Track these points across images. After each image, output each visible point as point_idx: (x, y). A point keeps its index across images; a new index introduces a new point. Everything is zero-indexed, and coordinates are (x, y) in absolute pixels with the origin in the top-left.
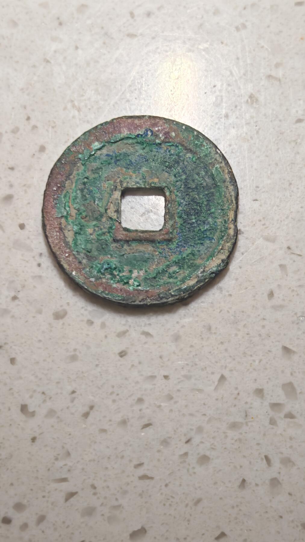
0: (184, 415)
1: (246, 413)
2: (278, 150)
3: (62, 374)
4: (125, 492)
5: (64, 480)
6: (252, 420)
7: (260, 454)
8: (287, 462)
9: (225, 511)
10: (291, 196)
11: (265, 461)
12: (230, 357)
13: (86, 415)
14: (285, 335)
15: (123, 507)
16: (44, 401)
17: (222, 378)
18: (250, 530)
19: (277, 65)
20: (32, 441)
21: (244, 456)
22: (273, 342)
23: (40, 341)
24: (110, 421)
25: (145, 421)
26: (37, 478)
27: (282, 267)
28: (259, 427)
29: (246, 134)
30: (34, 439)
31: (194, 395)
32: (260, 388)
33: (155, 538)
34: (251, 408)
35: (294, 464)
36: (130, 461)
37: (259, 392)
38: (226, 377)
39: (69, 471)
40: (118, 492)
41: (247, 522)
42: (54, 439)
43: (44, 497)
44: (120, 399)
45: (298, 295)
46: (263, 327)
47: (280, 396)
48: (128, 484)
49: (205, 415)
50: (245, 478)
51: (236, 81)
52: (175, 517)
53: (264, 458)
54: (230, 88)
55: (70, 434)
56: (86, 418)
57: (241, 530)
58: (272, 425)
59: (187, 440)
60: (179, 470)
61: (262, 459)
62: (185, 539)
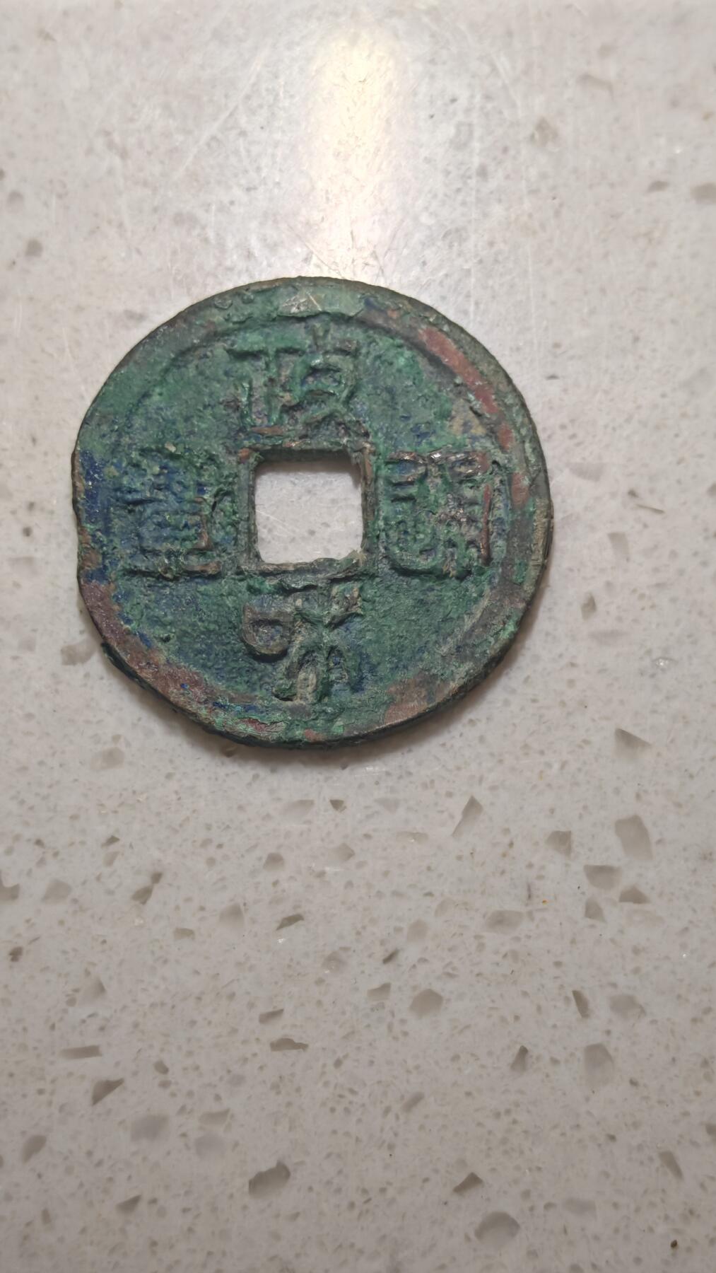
0: (380, 894)
1: (529, 889)
2: (606, 255)
3: (85, 796)
4: (238, 1080)
5: (92, 1051)
6: (541, 906)
7: (562, 987)
8: (626, 1005)
9: (479, 1124)
10: (637, 368)
11: (573, 1002)
12: (492, 755)
13: (143, 895)
14: (622, 702)
15: (232, 1116)
16: (41, 862)
17: (473, 806)
18: (539, 1169)
19: (605, 51)
20: (10, 957)
21: (525, 994)
22: (594, 720)
23: (30, 716)
24: (202, 909)
25: (287, 910)
26: (23, 1047)
27: (617, 539)
28: (561, 924)
29: (530, 216)
30: (15, 954)
31: (404, 848)
32: (563, 829)
33: (310, 1189)
34: (540, 877)
35: (643, 1011)
36: (251, 1005)
37: (562, 840)
38: (482, 803)
39: (102, 1029)
40: (221, 1079)
41: (531, 1150)
42: (65, 952)
43: (41, 1092)
44: (226, 857)
45: (653, 607)
46: (571, 683)
47: (610, 850)
48: (245, 1060)
49: (430, 894)
50: (525, 1046)
51: (505, 87)
52: (357, 1140)
53: (571, 995)
54: (489, 106)
55: (104, 942)
56: (144, 903)
57: (518, 1168)
58: (590, 917)
59: (387, 955)
60: (368, 1026)
61: (567, 999)
62: (383, 1190)
